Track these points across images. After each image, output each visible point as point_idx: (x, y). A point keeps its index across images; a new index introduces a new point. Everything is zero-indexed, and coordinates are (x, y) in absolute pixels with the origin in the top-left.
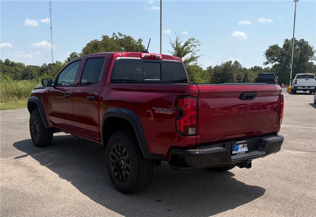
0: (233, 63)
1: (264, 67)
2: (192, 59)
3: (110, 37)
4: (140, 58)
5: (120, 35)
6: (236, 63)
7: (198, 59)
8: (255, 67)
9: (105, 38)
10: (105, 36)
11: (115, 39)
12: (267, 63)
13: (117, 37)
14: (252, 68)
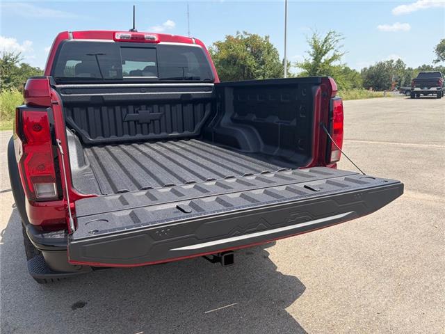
0: (395, 63)
1: (435, 66)
2: (335, 58)
3: (235, 37)
4: (112, 41)
5: (245, 33)
6: (399, 62)
7: (342, 57)
8: (424, 66)
9: (229, 38)
10: (229, 36)
11: (240, 38)
12: (439, 61)
13: (242, 36)
14: (419, 67)
